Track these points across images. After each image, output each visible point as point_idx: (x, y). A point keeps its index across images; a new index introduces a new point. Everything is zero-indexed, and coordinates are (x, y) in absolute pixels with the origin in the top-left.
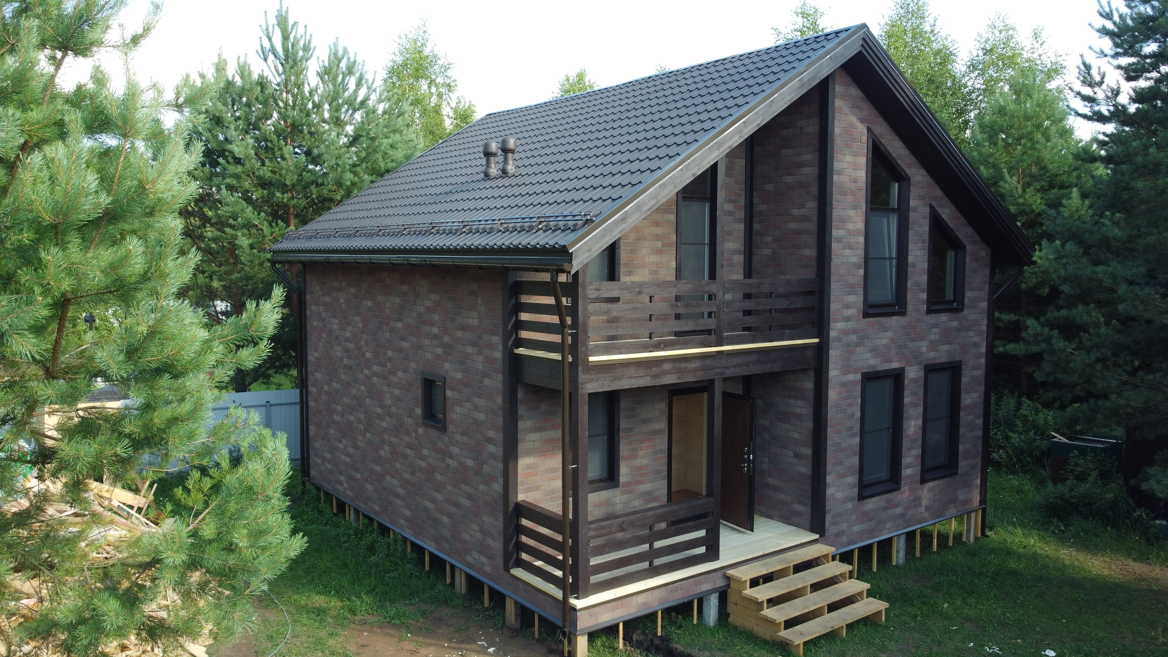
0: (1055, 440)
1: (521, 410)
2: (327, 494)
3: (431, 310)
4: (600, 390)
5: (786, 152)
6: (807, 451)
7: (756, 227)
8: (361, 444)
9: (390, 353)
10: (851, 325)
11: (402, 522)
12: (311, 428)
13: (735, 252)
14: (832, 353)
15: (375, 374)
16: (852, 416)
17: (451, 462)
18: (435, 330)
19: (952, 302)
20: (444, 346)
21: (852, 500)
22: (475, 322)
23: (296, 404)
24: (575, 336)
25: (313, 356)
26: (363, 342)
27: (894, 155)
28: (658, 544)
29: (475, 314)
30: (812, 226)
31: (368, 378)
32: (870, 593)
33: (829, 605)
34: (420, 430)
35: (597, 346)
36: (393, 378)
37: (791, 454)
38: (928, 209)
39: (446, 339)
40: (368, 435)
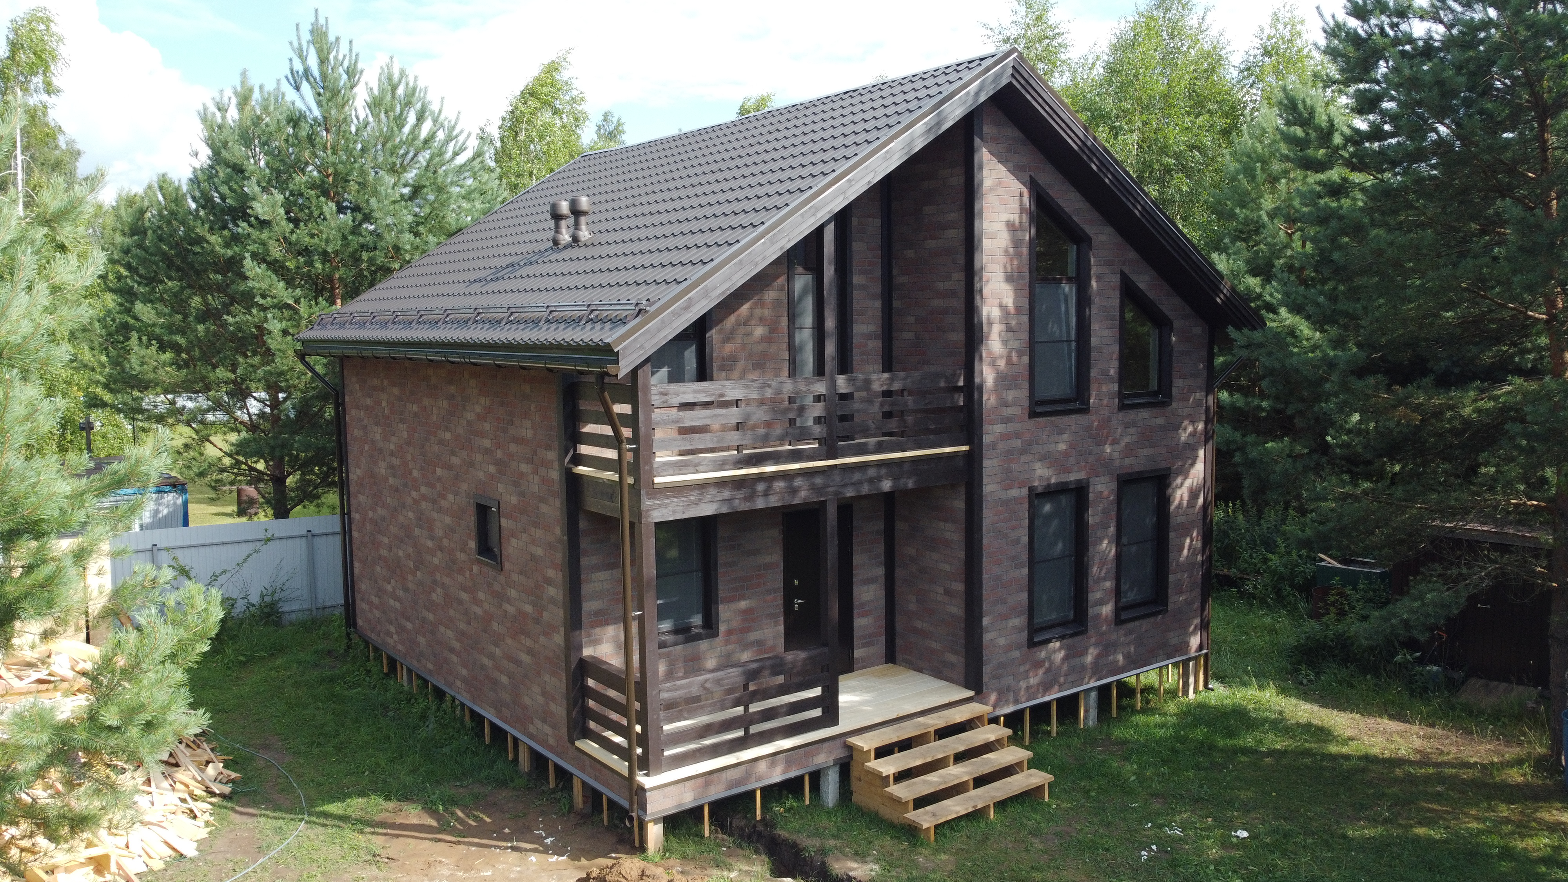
0: (1323, 563)
1: (584, 543)
2: (376, 649)
3: (481, 418)
4: (671, 519)
5: (927, 209)
6: (959, 587)
7: (896, 304)
8: (412, 586)
9: (439, 471)
10: (1012, 427)
11: (459, 683)
12: (356, 564)
13: (870, 336)
14: (986, 463)
15: (424, 497)
16: (1017, 542)
17: (508, 607)
18: (487, 443)
19: (1156, 394)
20: (498, 463)
21: (1019, 647)
22: (528, 434)
23: (338, 533)
24: (636, 452)
25: (355, 474)
26: (409, 457)
27: (1067, 210)
28: (754, 708)
29: (529, 424)
30: (959, 304)
31: (416, 502)
32: (1033, 764)
33: (975, 779)
34: (475, 569)
35: (665, 464)
36: (445, 504)
37: (941, 590)
38: (1118, 276)
39: (499, 454)
40: (419, 573)
